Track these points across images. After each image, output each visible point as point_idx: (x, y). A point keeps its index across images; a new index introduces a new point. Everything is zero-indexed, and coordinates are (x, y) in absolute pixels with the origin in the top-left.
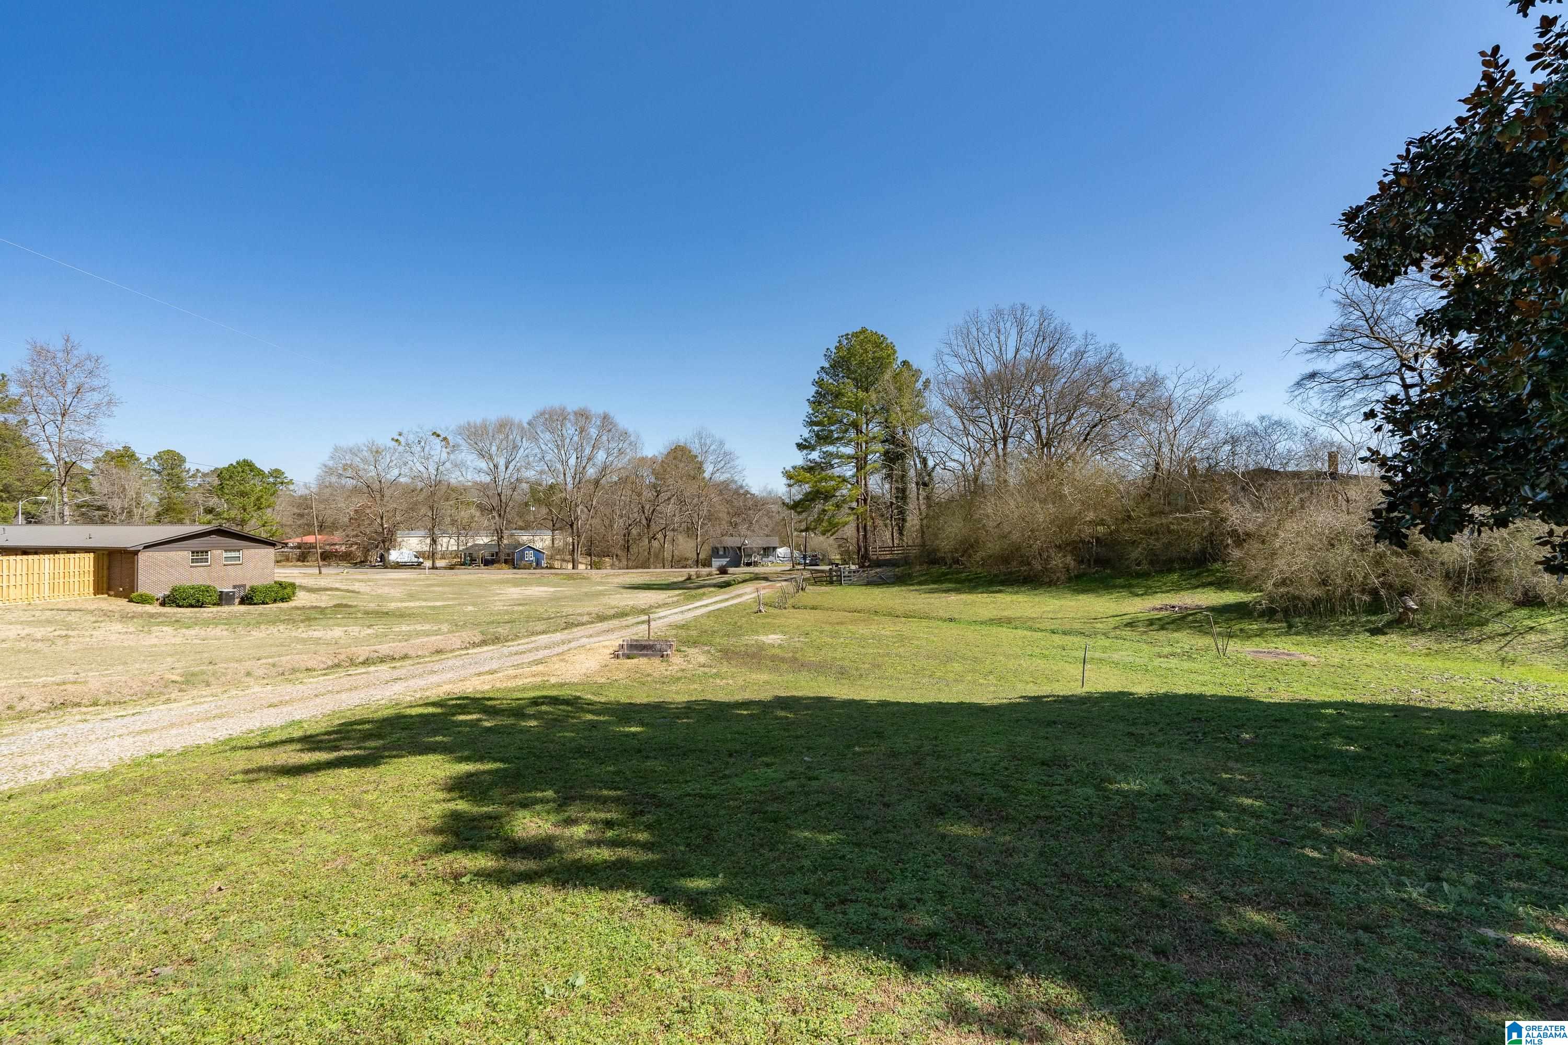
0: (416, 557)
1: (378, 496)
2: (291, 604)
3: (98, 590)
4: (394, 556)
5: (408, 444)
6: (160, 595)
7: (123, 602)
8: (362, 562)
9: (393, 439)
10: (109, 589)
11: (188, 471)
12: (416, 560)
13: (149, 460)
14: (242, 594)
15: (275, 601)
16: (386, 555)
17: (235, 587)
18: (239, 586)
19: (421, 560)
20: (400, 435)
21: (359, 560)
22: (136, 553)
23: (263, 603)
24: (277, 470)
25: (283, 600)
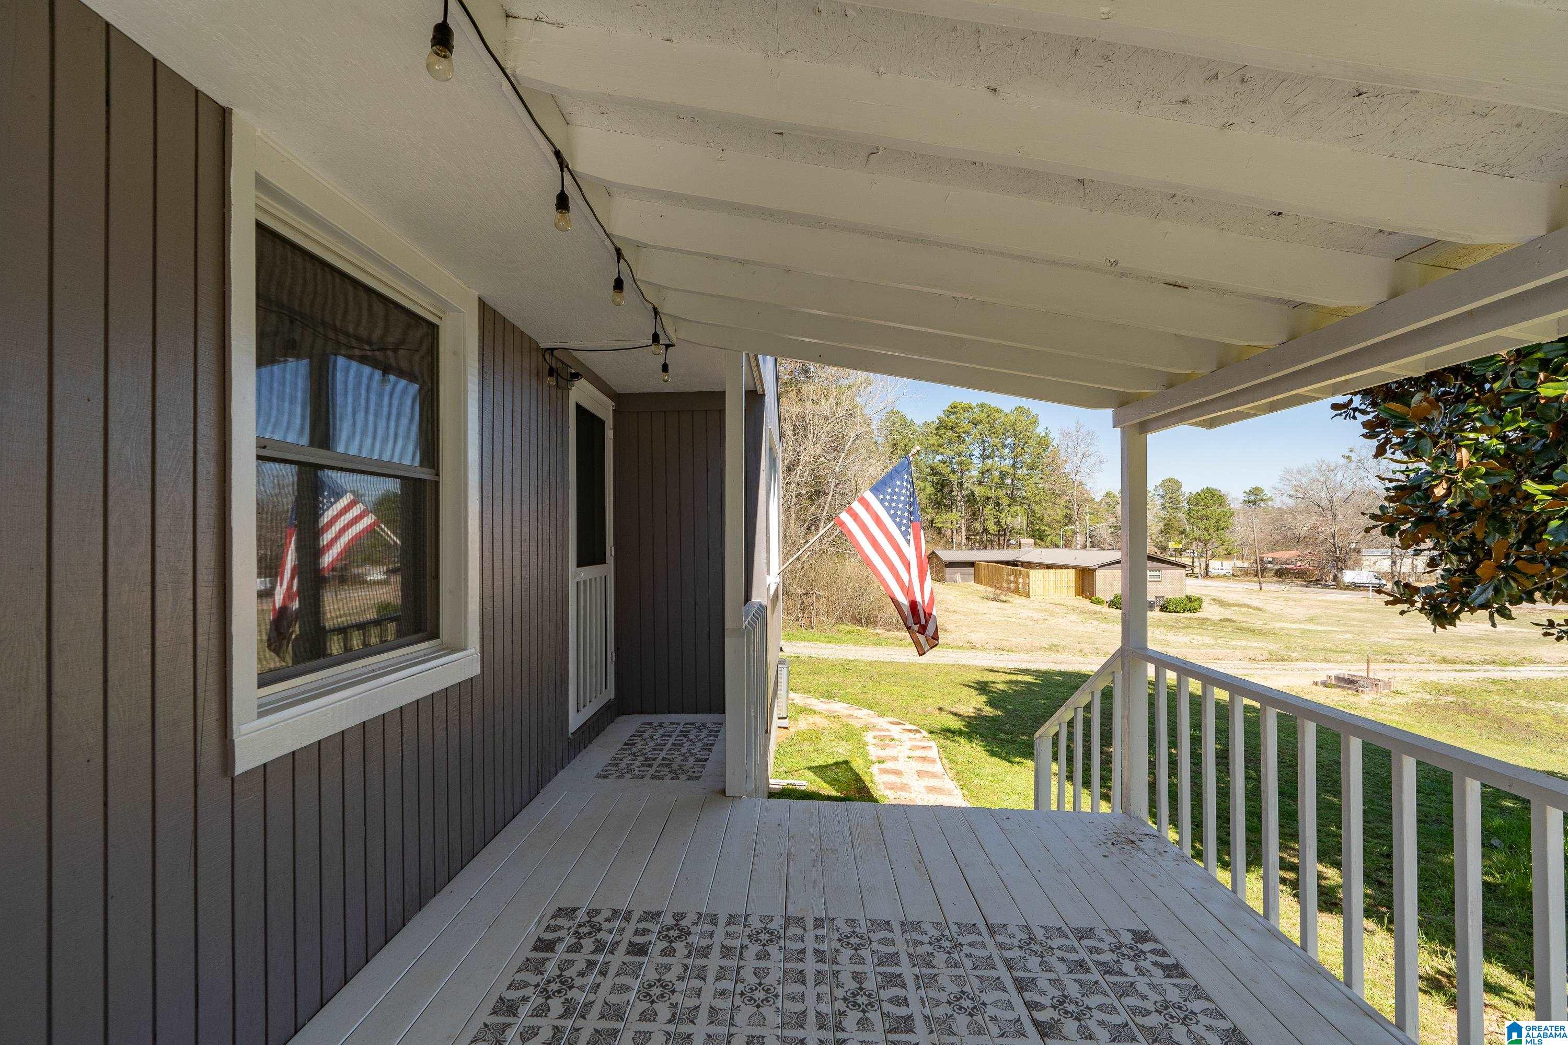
0: (1377, 578)
1: (1329, 514)
2: (1196, 615)
3: (1077, 594)
4: (1349, 576)
5: (1359, 461)
6: (1109, 600)
7: (1087, 602)
8: (1317, 580)
9: (1343, 456)
10: (1083, 593)
11: (1184, 495)
12: (1378, 581)
13: (1157, 487)
14: (1162, 603)
15: (1184, 611)
16: (1339, 575)
17: (1156, 598)
18: (1160, 597)
19: (1384, 582)
20: (1351, 451)
21: (1316, 577)
22: (1094, 570)
23: (1175, 612)
24: (1256, 488)
25: (1190, 610)
